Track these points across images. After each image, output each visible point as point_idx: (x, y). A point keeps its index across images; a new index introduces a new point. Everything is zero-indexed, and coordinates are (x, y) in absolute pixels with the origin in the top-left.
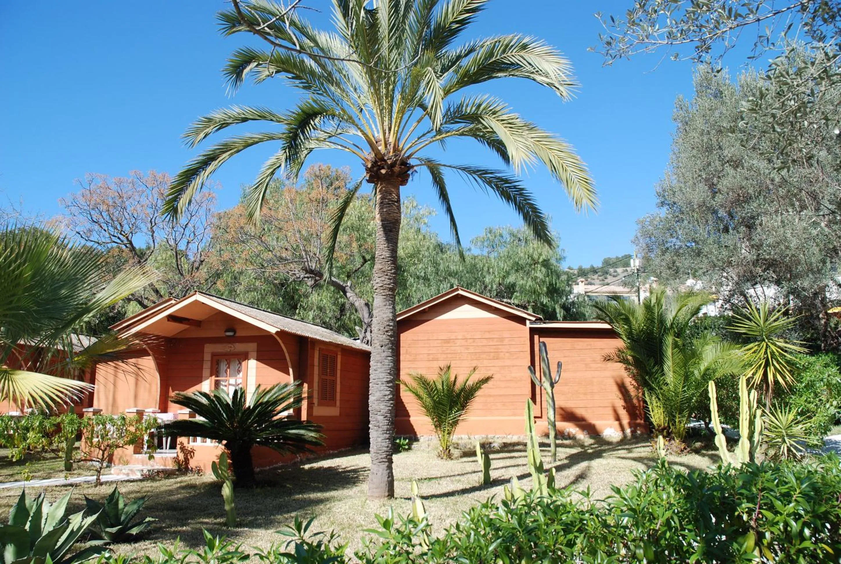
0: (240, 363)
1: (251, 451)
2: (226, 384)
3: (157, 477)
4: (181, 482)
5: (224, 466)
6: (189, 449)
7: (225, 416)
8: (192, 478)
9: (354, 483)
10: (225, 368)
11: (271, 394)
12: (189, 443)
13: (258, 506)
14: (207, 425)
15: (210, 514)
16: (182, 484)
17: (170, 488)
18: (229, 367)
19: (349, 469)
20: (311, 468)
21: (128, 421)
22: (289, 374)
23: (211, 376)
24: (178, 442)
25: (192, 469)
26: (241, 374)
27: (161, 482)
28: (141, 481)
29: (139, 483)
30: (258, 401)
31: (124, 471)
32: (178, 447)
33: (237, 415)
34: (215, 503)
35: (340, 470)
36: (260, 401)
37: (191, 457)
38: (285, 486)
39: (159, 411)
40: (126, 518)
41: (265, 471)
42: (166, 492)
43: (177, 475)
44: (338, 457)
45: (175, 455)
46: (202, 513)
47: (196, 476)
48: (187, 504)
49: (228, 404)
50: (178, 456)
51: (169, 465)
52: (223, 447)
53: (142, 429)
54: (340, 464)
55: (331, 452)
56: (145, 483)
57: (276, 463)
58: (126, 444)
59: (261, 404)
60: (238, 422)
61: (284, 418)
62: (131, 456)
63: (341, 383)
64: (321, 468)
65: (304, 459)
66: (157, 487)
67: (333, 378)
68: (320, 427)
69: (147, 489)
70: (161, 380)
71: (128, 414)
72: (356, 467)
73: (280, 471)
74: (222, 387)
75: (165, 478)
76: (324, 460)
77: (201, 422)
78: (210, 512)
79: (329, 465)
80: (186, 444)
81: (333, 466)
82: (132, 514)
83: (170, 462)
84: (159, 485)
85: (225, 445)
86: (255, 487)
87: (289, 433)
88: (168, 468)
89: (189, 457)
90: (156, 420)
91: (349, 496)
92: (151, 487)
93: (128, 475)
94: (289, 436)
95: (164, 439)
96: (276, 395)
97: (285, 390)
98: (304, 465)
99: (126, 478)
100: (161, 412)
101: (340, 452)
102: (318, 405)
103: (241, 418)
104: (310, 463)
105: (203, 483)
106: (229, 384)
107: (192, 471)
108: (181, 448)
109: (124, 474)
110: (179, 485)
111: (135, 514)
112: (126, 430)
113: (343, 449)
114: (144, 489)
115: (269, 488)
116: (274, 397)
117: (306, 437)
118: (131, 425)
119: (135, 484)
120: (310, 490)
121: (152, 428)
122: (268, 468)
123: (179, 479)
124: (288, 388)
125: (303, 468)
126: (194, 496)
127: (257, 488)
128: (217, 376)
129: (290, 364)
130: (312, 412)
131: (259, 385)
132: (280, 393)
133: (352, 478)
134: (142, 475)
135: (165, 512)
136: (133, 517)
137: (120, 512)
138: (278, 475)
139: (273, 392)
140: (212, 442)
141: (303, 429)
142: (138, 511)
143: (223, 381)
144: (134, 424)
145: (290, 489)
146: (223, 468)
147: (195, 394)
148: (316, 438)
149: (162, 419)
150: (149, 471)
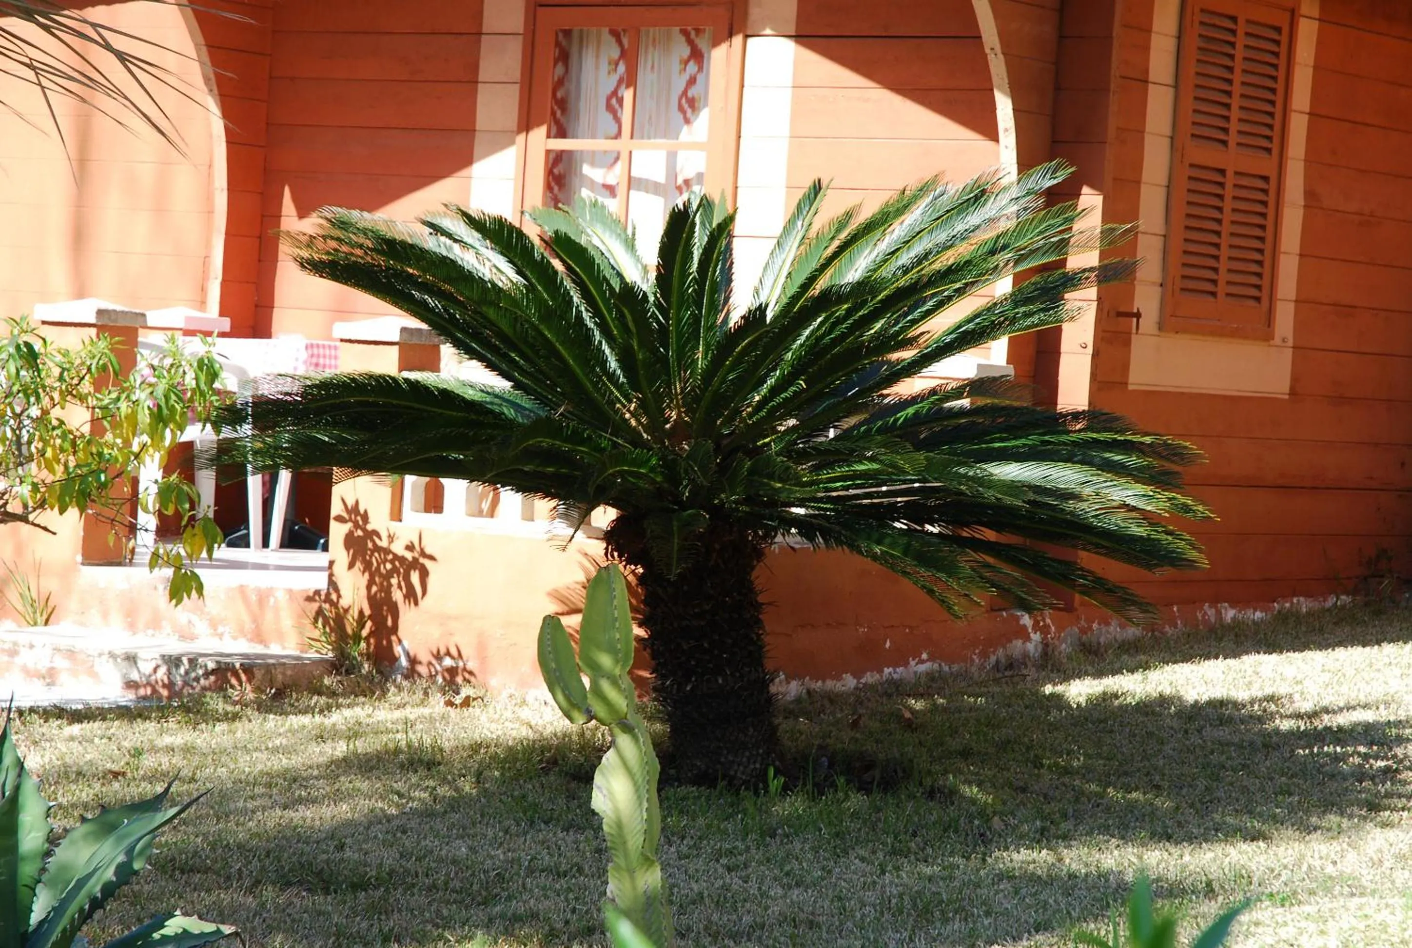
0: (697, 56)
1: (759, 576)
2: (615, 176)
3: (216, 703)
4: (354, 733)
5: (612, 650)
6: (398, 548)
7: (613, 364)
8: (411, 713)
9: (1374, 807)
10: (608, 83)
11: (885, 245)
12: (397, 515)
13: (795, 894)
14: (509, 412)
15: (517, 919)
16: (361, 746)
17: (296, 761)
18: (630, 80)
19: (1343, 720)
20: (1107, 697)
21: (51, 370)
22: (991, 133)
23: (526, 125)
24: (336, 508)
25: (413, 661)
26: (703, 120)
27: (242, 730)
28: (124, 713)
29: (117, 727)
30: (812, 280)
31: (26, 658)
32: (338, 532)
33: (685, 361)
34: (547, 860)
35: (1286, 725)
36: (821, 284)
37: (411, 595)
38: (952, 794)
39: (226, 324)
40: (58, 911)
41: (832, 698)
42: (269, 780)
43: (333, 694)
44: (1271, 646)
45: (320, 582)
46: (478, 914)
47: (437, 704)
48: (389, 858)
49: (629, 293)
50: (332, 583)
51: (281, 637)
52: (598, 548)
53: (132, 418)
54: (1282, 690)
55: (1230, 614)
56: (151, 726)
57: (900, 658)
58: (42, 505)
59: (828, 299)
60: (691, 402)
61: (958, 393)
62: (66, 574)
63: (1311, 196)
64: (1163, 701)
65: (1064, 648)
66: (218, 754)
67: (1265, 165)
68: (1174, 453)
69: (165, 762)
70: (231, 142)
71: (48, 332)
72: (1383, 715)
73: (918, 705)
74: (585, 193)
75: (263, 708)
76: (1187, 658)
77: (470, 394)
78: (518, 907)
79: (1218, 692)
80: (379, 521)
81: (1242, 695)
82: (95, 887)
83: (287, 622)
84: (227, 741)
85: (612, 537)
86: (775, 784)
87: (988, 482)
88: (275, 649)
89: (398, 596)
90: (213, 376)
91: (1339, 880)
92: (188, 750)
93: (50, 677)
94: (990, 495)
95: (254, 484)
96: (917, 249)
97: (974, 219)
98: (1067, 677)
99: (45, 697)
100: (236, 332)
101: (1283, 618)
102: (1161, 326)
103: (709, 374)
104: (1099, 674)
105: (475, 748)
106: (632, 182)
107: (411, 673)
108: (350, 541)
109: (29, 673)
110: (341, 749)
111: (109, 890)
112: (42, 420)
113: (1304, 605)
114: (148, 762)
115: (856, 801)
116: (905, 258)
117: (1087, 509)
118: (71, 393)
119: (96, 727)
120: (1105, 830)
121: (190, 415)
122: (849, 682)
123: (338, 718)
124: (989, 209)
125: (1058, 700)
126: (427, 814)
127: (785, 789)
128: (562, 133)
129: (998, 67)
130: (1125, 367)
131: (817, 188)
132: (942, 236)
133: (1360, 775)
134: (131, 685)
135: (269, 892)
136: (96, 904)
137: (27, 870)
138: (909, 726)
139: (898, 230)
140: (529, 516)
141: (1069, 459)
142: (125, 872)
143: (595, 159)
144: (86, 387)
145: (984, 814)
146: (605, 660)
147: (437, 230)
148: (1147, 517)
149: (241, 373)
150: (173, 662)
